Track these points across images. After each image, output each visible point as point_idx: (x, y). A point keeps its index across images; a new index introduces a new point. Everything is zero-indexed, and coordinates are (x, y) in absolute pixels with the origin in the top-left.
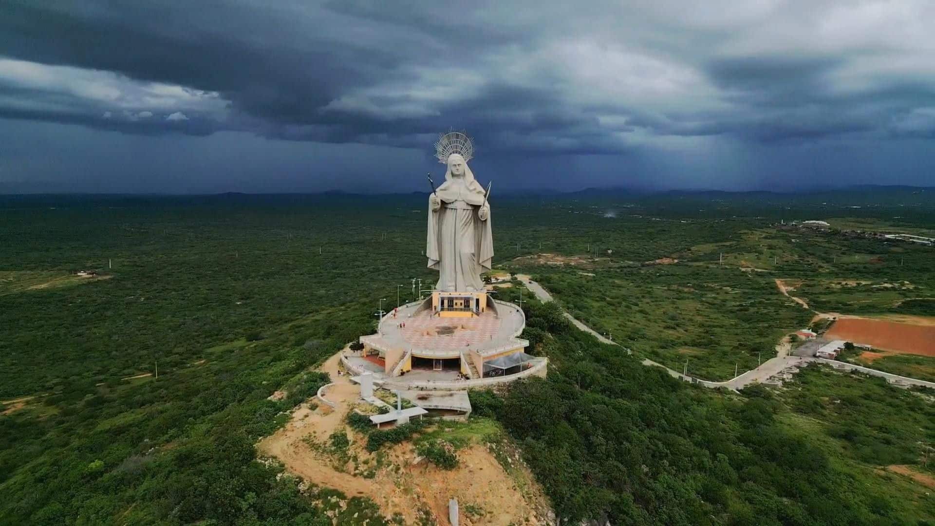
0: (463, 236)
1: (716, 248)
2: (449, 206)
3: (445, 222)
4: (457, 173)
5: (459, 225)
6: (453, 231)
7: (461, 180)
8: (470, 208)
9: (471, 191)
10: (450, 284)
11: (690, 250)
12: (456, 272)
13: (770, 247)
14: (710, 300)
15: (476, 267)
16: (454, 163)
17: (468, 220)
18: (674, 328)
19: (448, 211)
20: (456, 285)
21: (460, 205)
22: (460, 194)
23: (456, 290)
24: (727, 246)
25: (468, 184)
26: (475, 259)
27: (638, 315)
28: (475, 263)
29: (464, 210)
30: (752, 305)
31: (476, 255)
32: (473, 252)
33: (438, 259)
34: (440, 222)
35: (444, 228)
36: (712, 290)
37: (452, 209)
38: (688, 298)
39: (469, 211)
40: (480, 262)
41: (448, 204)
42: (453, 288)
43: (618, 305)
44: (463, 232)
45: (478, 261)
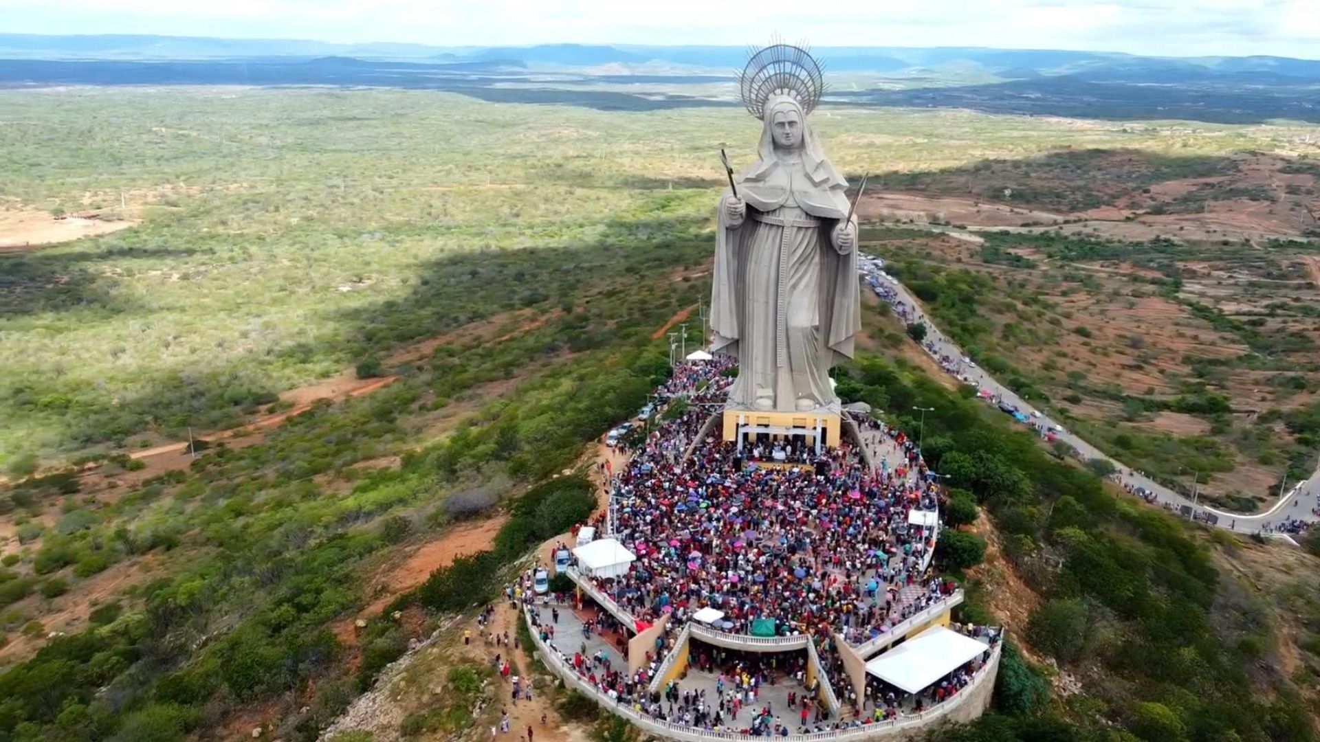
0: (794, 286)
1: (1194, 189)
2: (767, 219)
3: (753, 256)
4: (783, 141)
5: (788, 263)
6: (773, 274)
7: (793, 159)
8: (812, 224)
9: (816, 185)
10: (760, 392)
11: (1146, 191)
12: (775, 366)
13: (1292, 190)
14: (1194, 298)
15: (822, 351)
16: (780, 118)
17: (809, 251)
18: (1140, 368)
19: (762, 231)
20: (776, 396)
21: (790, 218)
22: (792, 192)
23: (775, 406)
24: (1212, 186)
25: (809, 170)
26: (820, 337)
27: (1075, 338)
28: (820, 345)
29: (800, 228)
30: (1272, 311)
31: (822, 330)
32: (817, 323)
33: (736, 337)
34: (741, 256)
35: (751, 267)
36: (1193, 275)
37: (772, 225)
38: (1154, 294)
39: (810, 232)
40: (831, 343)
41: (762, 213)
42: (769, 403)
43: (1037, 319)
44: (797, 276)
45: (827, 341)
